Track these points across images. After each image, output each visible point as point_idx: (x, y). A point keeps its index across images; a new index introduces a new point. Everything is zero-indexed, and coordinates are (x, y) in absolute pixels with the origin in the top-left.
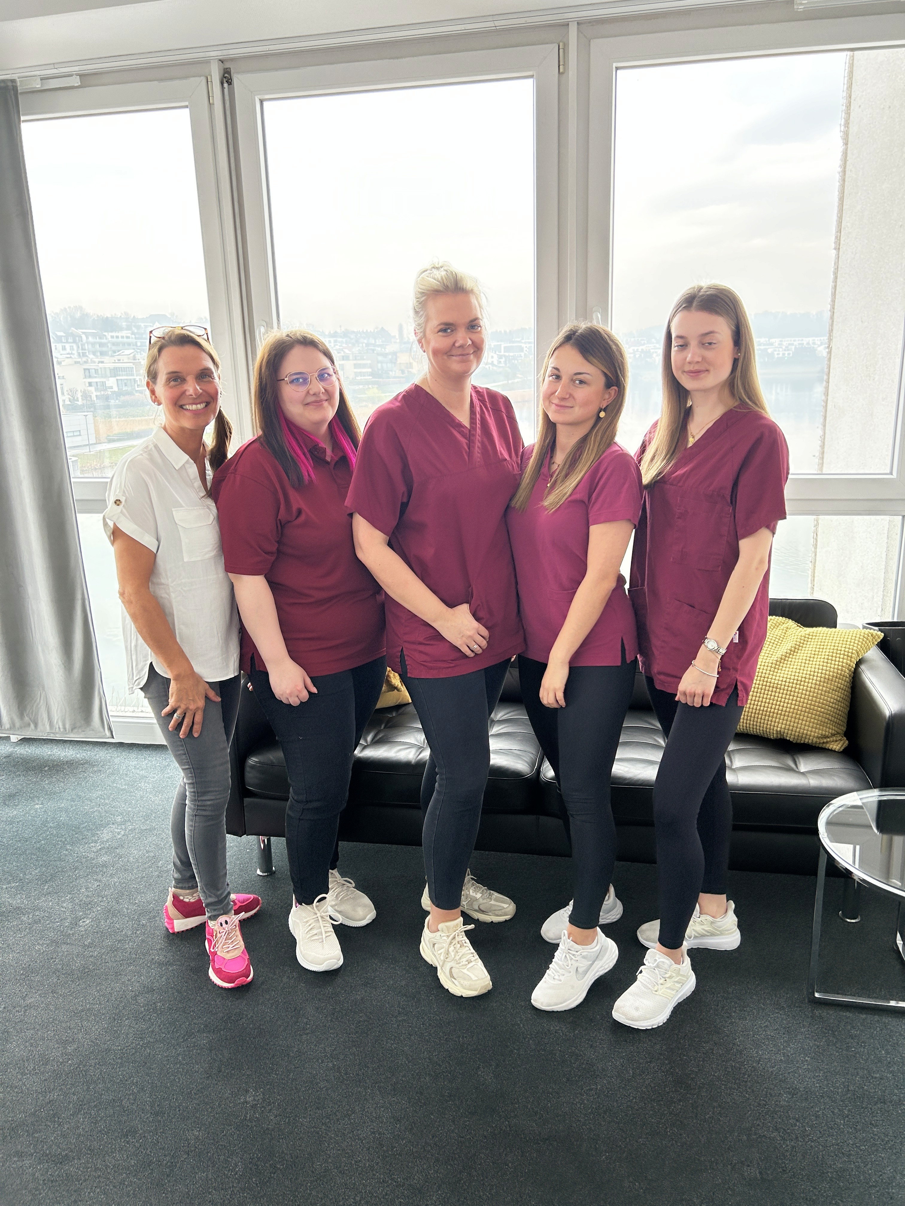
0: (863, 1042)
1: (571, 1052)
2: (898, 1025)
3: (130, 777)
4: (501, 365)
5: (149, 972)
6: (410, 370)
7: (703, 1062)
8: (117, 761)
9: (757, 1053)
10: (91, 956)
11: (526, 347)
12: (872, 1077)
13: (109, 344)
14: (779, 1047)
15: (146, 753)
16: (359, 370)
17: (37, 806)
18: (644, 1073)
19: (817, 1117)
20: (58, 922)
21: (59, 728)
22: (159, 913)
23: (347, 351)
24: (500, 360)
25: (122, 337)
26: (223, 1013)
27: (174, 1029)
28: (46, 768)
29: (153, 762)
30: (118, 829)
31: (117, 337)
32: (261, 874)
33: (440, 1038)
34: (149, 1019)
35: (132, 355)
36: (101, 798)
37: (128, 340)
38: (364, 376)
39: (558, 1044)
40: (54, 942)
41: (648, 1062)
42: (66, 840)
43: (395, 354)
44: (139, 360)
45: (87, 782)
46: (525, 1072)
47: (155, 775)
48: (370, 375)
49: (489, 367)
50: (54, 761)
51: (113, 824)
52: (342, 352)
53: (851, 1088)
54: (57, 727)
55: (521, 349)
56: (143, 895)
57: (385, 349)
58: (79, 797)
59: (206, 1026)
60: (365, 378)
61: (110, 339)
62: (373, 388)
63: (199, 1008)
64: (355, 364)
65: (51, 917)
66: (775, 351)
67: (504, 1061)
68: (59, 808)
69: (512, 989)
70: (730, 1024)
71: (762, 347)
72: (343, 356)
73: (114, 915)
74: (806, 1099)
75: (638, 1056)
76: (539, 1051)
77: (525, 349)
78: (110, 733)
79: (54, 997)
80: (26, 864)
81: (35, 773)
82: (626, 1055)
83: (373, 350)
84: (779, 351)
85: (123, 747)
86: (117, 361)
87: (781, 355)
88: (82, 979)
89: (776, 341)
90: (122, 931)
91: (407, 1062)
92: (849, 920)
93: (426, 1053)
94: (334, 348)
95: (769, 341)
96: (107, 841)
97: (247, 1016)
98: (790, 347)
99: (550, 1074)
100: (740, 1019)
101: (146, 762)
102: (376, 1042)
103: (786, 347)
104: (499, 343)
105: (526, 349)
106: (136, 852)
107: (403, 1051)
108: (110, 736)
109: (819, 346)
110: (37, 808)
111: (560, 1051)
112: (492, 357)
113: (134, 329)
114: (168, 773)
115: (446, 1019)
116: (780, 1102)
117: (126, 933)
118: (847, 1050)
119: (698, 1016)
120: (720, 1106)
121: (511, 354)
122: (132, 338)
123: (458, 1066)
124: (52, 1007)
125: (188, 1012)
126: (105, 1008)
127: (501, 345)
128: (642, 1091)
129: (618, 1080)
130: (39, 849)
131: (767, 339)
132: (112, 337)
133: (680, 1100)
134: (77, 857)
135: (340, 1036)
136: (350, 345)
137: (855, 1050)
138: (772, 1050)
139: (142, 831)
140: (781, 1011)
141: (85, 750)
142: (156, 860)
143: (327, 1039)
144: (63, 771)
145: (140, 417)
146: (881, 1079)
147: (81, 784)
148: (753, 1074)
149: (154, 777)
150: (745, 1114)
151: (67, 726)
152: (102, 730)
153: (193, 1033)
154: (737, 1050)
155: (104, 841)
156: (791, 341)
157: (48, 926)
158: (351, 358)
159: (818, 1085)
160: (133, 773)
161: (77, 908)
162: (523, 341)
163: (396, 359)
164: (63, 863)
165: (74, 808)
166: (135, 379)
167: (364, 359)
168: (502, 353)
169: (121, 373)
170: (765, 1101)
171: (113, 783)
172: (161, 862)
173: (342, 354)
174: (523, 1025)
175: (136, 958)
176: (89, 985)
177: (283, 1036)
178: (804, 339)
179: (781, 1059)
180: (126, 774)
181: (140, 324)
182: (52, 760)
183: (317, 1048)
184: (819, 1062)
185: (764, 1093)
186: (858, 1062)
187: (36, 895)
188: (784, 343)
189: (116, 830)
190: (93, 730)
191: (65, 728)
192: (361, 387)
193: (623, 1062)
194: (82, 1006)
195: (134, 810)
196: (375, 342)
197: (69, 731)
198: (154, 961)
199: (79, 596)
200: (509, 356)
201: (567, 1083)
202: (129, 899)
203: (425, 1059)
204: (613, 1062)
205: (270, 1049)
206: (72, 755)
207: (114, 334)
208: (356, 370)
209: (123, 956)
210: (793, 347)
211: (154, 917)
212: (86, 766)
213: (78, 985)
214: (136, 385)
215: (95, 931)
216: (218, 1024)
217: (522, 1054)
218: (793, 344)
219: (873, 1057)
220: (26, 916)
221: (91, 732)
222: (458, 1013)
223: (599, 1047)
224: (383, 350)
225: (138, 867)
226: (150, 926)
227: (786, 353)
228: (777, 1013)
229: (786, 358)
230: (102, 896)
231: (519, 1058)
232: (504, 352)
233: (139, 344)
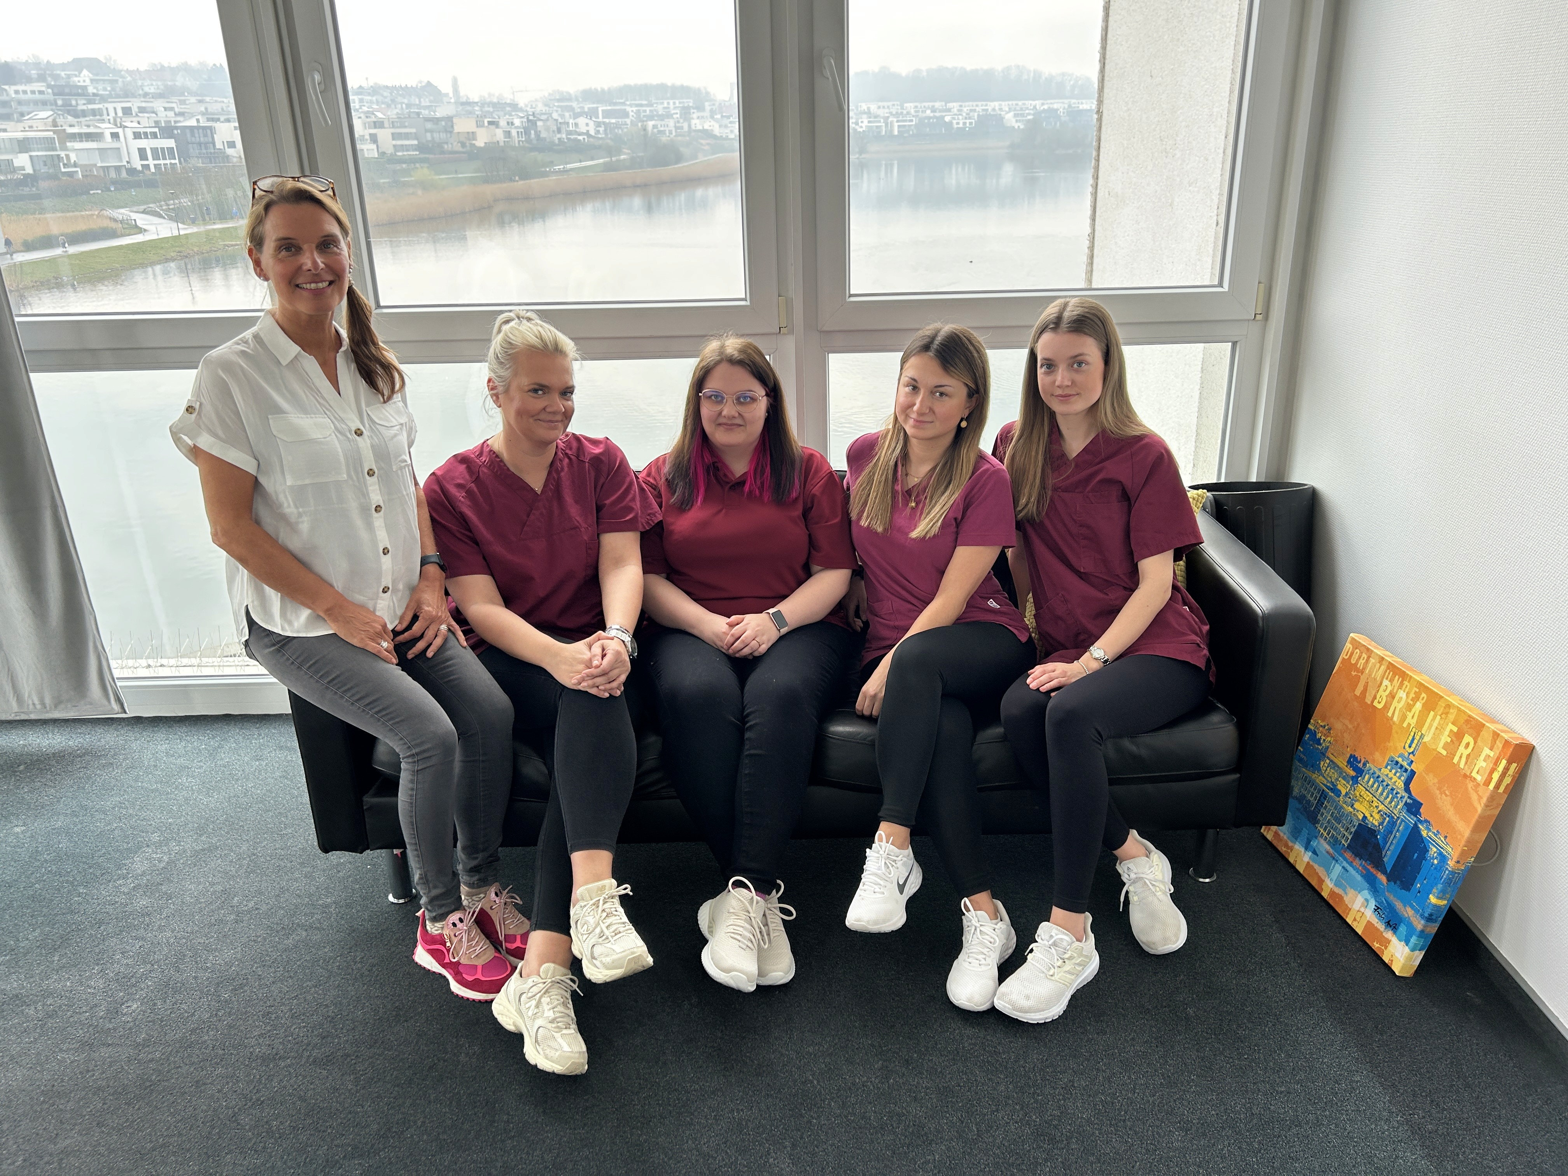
0: (1255, 1045)
1: (889, 1112)
2: (1292, 1015)
3: (162, 770)
4: (600, 136)
5: (248, 1075)
6: (474, 142)
7: (1065, 1101)
8: (135, 746)
9: (1129, 1077)
10: (151, 1060)
11: (632, 111)
12: (1277, 1091)
13: (12, 103)
14: (1155, 1065)
15: (182, 730)
16: (399, 142)
17: (17, 830)
18: (992, 1127)
19: (1223, 1157)
20: (86, 1012)
21: (34, 704)
22: (247, 979)
23: (380, 115)
24: (598, 129)
25: (33, 92)
26: (379, 1124)
27: (305, 1159)
28: (22, 768)
29: (195, 744)
30: (157, 854)
31: (25, 92)
32: (395, 901)
33: (706, 1117)
34: (264, 1148)
35: (50, 119)
36: (121, 807)
37: (41, 97)
38: (408, 150)
39: (870, 1103)
40: (87, 1045)
41: (994, 1111)
42: (75, 879)
43: (450, 119)
44: (62, 126)
45: (93, 783)
46: (834, 1150)
47: (202, 764)
48: (415, 150)
49: (584, 139)
50: (32, 755)
51: (148, 846)
52: (373, 116)
53: (1255, 1111)
54: (30, 702)
55: (626, 115)
56: (217, 954)
57: (434, 112)
58: (84, 808)
59: (355, 1148)
60: (409, 153)
61: (13, 96)
62: (422, 167)
63: (339, 1120)
64: (393, 134)
65: (74, 1005)
66: (954, 119)
67: (801, 1138)
68: (53, 829)
69: (792, 1031)
70: (1087, 1042)
71: (937, 114)
72: (375, 122)
73: (176, 991)
74: (1204, 1134)
75: (979, 1104)
76: (846, 1117)
77: (631, 114)
78: (119, 706)
79: (103, 1132)
80: (16, 925)
81: (5, 777)
82: (963, 1106)
83: (418, 114)
84: (958, 119)
85: (142, 723)
86: (27, 129)
87: (961, 125)
88: (143, 1099)
89: (954, 106)
90: (193, 1015)
91: (666, 1159)
92: (1201, 880)
93: (690, 1142)
94: (360, 110)
95: (946, 106)
96: (143, 874)
97: (415, 1122)
98: (971, 114)
99: (868, 1148)
100: (1098, 1034)
101: (183, 744)
102: (616, 1135)
103: (967, 114)
104: (595, 106)
105: (633, 114)
106: (192, 887)
107: (658, 1144)
108: (120, 710)
109: (1007, 113)
110: (17, 833)
111: (875, 1112)
112: (587, 125)
113: (49, 79)
114: (222, 759)
115: (709, 1087)
116: (1172, 1143)
117: (200, 1017)
118: (1239, 1059)
119: (1044, 1036)
120: (1099, 1160)
121: (613, 121)
122: (48, 93)
123: (740, 1155)
124: (102, 1150)
125: (323, 1128)
126: (189, 1140)
127: (598, 107)
128: (994, 1154)
129: (960, 1142)
130: (33, 898)
131: (943, 103)
132: (17, 92)
133: (1046, 1160)
134: (99, 905)
135: (562, 1133)
136: (383, 106)
137: (1248, 1058)
138: (1147, 1072)
139: (196, 853)
140: (1146, 1015)
141: (80, 733)
142: (228, 897)
143: (544, 1142)
144: (50, 769)
145: (73, 212)
146: (1288, 1093)
147: (83, 788)
148: (1130, 1108)
149: (201, 767)
150: (1133, 1167)
151: (48, 701)
152: (105, 702)
153: (337, 1162)
154: (1104, 1077)
155: (138, 875)
156: (973, 106)
157: (71, 1020)
158: (386, 125)
159: (1213, 1112)
160: (164, 763)
161: (113, 986)
162: (628, 103)
163: (452, 126)
164: (77, 916)
165: (79, 826)
166: (58, 156)
167: (405, 127)
168: (600, 119)
169: (35, 146)
170: (1154, 1145)
171: (137, 781)
172: (236, 899)
173: (373, 119)
174: (818, 1082)
175: (224, 1055)
176: (156, 1107)
177: (476, 1146)
178: (989, 103)
179: (1161, 1083)
180: (155, 766)
181: (58, 72)
182: (28, 754)
183: (530, 1158)
184: (1208, 1081)
185: (1150, 1133)
186: (1255, 1074)
187: (42, 972)
188: (965, 109)
189: (154, 856)
190: (91, 704)
191: (43, 704)
192: (404, 166)
193: (962, 1116)
194: (151, 1142)
195: (178, 821)
196: (420, 101)
197: (51, 708)
198: (254, 1057)
199: (46, 503)
200: (610, 123)
201: (893, 1157)
202: (196, 962)
203: (691, 1151)
204: (947, 1118)
205: (461, 1169)
206: (61, 743)
207: (21, 88)
208: (394, 142)
209: (203, 1053)
210: (976, 114)
211: (242, 986)
212: (87, 758)
213: (139, 1109)
214: (61, 164)
215: (149, 1019)
216: (373, 1142)
217: (825, 1124)
218: (975, 111)
219: (1271, 1064)
220: (33, 1008)
221: (88, 706)
222: (724, 1076)
223: (925, 1099)
224: (432, 113)
225: (201, 909)
226: (238, 1001)
227: (968, 121)
228: (1142, 1019)
229: (967, 129)
230: (150, 963)
231: (821, 1130)
232: (603, 118)
233: (60, 102)
